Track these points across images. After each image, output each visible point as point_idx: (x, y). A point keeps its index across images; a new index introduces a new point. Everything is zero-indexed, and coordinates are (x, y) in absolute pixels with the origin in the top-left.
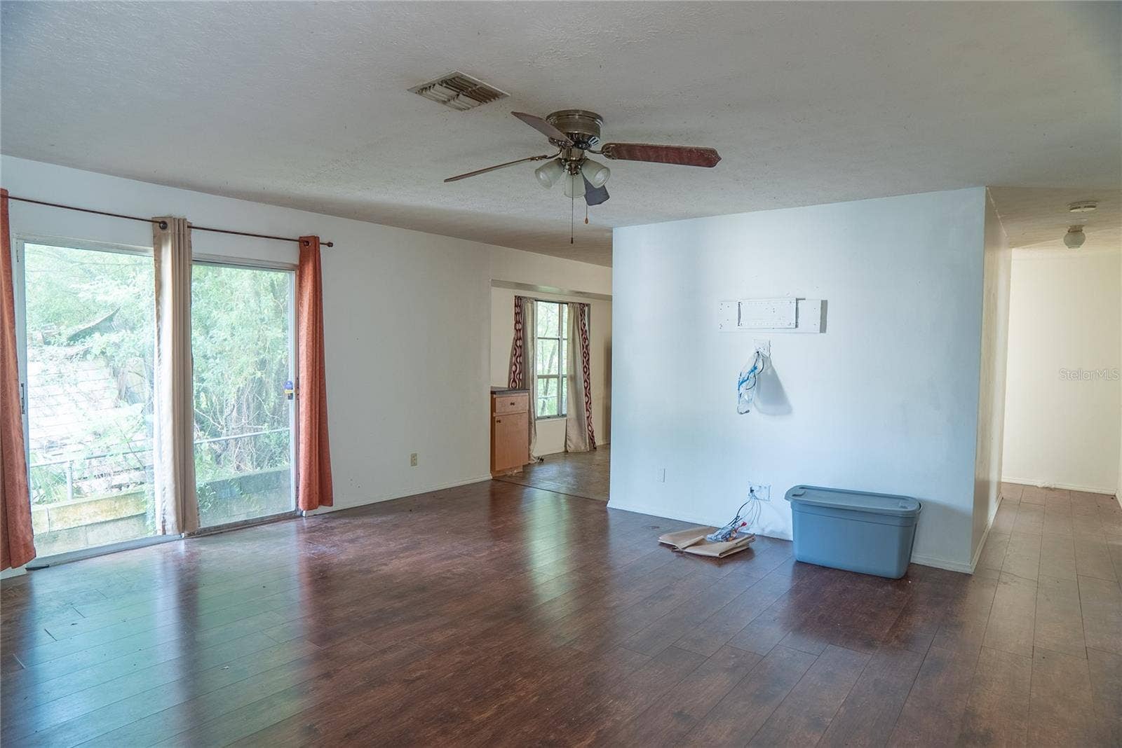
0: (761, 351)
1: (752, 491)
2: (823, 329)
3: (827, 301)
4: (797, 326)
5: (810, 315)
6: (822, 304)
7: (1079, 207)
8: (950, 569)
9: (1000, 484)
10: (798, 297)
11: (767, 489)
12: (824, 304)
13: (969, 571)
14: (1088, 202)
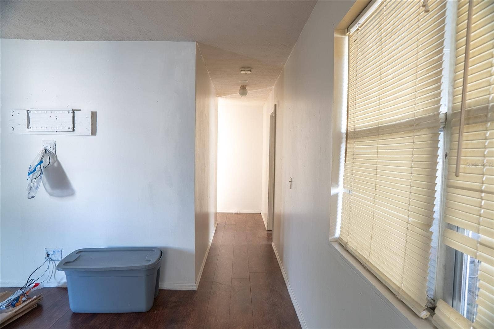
0: (48, 148)
1: (48, 255)
2: (94, 132)
3: (96, 112)
4: (74, 130)
5: (84, 122)
6: (92, 115)
7: (245, 70)
8: (184, 290)
9: (216, 214)
10: (74, 109)
11: (60, 252)
12: (94, 115)
13: (195, 288)
14: (248, 68)
